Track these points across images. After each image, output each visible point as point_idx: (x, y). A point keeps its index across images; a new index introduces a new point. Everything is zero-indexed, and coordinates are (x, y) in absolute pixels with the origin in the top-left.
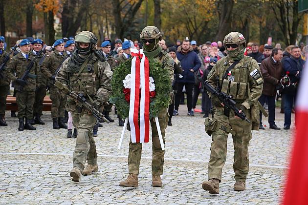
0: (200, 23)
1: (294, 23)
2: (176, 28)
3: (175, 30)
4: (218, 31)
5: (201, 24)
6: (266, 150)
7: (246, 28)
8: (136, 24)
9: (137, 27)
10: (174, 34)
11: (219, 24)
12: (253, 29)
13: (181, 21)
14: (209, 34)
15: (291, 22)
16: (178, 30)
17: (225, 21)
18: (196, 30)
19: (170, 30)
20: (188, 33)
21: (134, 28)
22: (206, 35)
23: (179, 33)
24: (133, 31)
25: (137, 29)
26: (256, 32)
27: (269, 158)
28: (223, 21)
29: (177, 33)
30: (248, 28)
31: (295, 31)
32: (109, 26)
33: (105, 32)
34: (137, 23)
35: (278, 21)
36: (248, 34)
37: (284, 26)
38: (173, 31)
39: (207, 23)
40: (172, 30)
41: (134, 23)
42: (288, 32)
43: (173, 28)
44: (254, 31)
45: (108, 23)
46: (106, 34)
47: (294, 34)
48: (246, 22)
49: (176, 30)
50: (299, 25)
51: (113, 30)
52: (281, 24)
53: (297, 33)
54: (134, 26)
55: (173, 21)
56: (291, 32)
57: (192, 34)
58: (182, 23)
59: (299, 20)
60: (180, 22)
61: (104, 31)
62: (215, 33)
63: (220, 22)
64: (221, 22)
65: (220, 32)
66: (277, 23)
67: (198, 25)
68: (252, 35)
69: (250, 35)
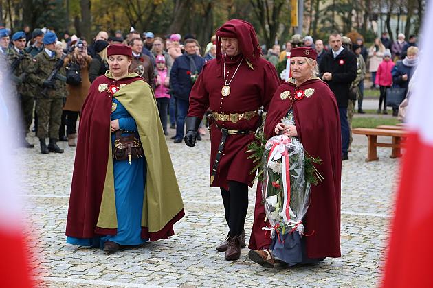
0: (145, 6)
1: (274, 9)
2: (110, 14)
3: (110, 17)
4: (173, 19)
5: (147, 8)
7: (209, 14)
8: (52, 7)
9: (54, 10)
10: (108, 22)
11: (174, 10)
12: (218, 16)
13: (118, 4)
14: (158, 22)
15: (271, 8)
16: (114, 16)
17: (182, 4)
18: (139, 16)
19: (102, 17)
20: (129, 21)
21: (49, 12)
22: (153, 24)
23: (115, 20)
24: (48, 16)
25: (53, 15)
26: (222, 20)
28: (179, 5)
29: (112, 20)
30: (212, 15)
31: (276, 21)
32: (12, 9)
33: (6, 17)
34: (54, 5)
35: (254, 6)
36: (212, 23)
37: (262, 13)
38: (106, 18)
39: (155, 6)
40: (105, 15)
41: (50, 5)
42: (266, 21)
43: (107, 13)
44: (219, 19)
45: (11, 4)
46: (8, 19)
47: (275, 24)
48: (210, 7)
49: (112, 16)
50: (281, 12)
51: (17, 14)
52: (258, 10)
53: (278, 23)
54: (50, 9)
55: (106, 4)
56: (271, 22)
57: (135, 22)
58: (118, 7)
59: (281, 5)
60: (117, 6)
61: (4, 17)
62: (169, 22)
63: (175, 7)
64: (177, 6)
65: (176, 20)
66: (253, 8)
67: (142, 10)
69: (215, 24)
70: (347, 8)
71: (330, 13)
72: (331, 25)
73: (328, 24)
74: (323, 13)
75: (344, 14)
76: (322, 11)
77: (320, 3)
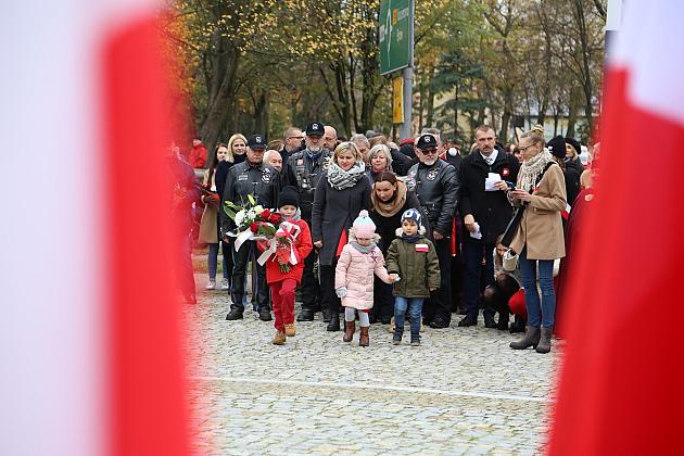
4: (206, 117)
6: (331, 356)
7: (262, 114)
12: (276, 117)
15: (359, 103)
17: (221, 93)
26: (282, 124)
27: (340, 371)
28: (217, 94)
30: (266, 113)
31: (368, 120)
35: (333, 98)
36: (267, 128)
37: (345, 109)
42: (352, 122)
44: (278, 122)
47: (365, 126)
48: (263, 101)
50: (376, 110)
52: (339, 104)
53: (371, 123)
56: (360, 124)
59: (376, 97)
64: (213, 96)
65: (210, 118)
66: (331, 102)
68: (275, 132)
70: (477, 105)
71: (451, 112)
72: (453, 130)
73: (447, 128)
74: (440, 111)
75: (472, 114)
76: (437, 108)
77: (435, 97)
